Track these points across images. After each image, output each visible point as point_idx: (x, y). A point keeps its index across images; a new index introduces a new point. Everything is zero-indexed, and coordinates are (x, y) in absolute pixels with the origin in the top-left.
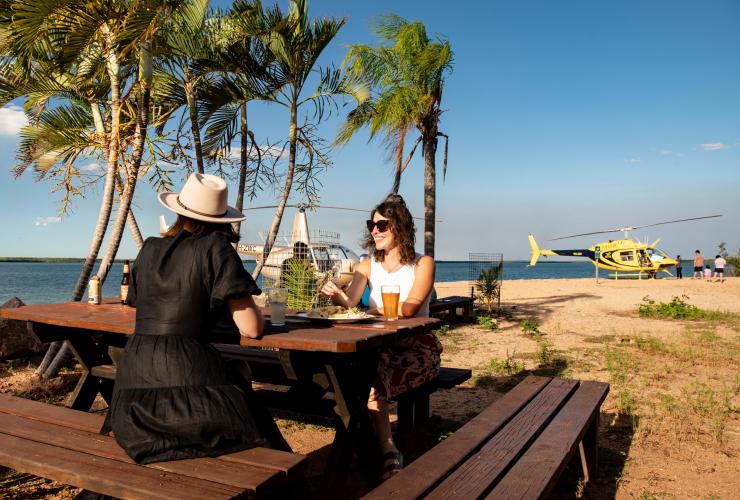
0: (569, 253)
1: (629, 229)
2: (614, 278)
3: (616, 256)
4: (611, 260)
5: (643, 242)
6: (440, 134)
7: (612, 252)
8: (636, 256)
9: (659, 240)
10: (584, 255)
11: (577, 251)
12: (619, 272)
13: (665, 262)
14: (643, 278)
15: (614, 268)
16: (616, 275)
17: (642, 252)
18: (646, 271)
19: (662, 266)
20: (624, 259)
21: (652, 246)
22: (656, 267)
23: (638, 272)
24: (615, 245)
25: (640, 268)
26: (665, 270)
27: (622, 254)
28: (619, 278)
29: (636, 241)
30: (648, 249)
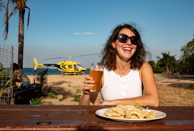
0: (50, 65)
1: (71, 57)
2: (66, 75)
3: (67, 67)
4: (65, 68)
5: (76, 62)
6: (27, 7)
7: (65, 65)
8: (73, 67)
9: (81, 61)
10: (55, 66)
11: (52, 65)
12: (67, 73)
13: (83, 69)
14: (75, 75)
15: (66, 71)
16: (66, 74)
17: (75, 65)
18: (76, 72)
19: (82, 71)
20: (69, 68)
21: (78, 64)
22: (80, 71)
23: (74, 73)
24: (66, 63)
25: (74, 71)
26: (83, 72)
27: (69, 66)
28: (67, 75)
29: (73, 62)
30: (77, 64)
